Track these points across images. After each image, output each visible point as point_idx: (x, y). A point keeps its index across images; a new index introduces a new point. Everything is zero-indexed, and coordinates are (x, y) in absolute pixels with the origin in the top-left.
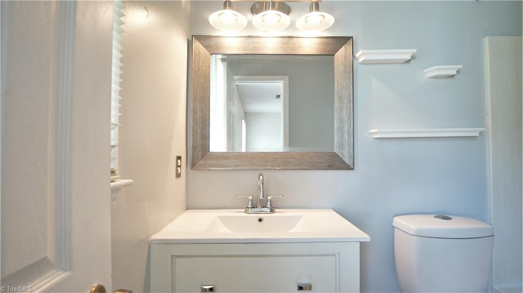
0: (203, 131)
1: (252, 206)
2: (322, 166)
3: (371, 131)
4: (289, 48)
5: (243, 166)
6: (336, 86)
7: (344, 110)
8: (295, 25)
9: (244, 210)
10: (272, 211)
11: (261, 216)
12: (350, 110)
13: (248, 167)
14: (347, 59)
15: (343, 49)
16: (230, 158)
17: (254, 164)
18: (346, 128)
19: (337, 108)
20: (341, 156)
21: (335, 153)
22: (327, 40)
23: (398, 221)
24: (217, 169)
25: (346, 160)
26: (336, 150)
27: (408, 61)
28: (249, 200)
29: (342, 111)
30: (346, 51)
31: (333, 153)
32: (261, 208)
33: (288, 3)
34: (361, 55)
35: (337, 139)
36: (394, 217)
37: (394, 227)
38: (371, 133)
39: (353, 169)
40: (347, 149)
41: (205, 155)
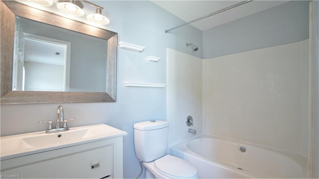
0: (6, 74)
1: (52, 128)
2: (99, 100)
3: (124, 82)
4: (81, 29)
5: (44, 101)
6: (108, 57)
7: (112, 70)
8: (86, 17)
9: (45, 132)
10: (67, 129)
11: (59, 133)
12: (115, 71)
13: (49, 101)
14: (115, 44)
15: (112, 38)
16: (32, 96)
17: (53, 100)
18: (113, 80)
19: (108, 69)
20: (109, 95)
21: (107, 93)
22: (105, 31)
23: (136, 126)
24: (20, 103)
25: (112, 97)
26: (107, 91)
27: (141, 52)
28: (49, 124)
29: (111, 71)
30: (114, 40)
31: (106, 93)
32: (59, 128)
33: (82, 2)
34: (121, 44)
35: (108, 86)
36: (134, 124)
37: (134, 128)
38: (124, 83)
39: (116, 102)
40: (113, 91)
41: (7, 92)
